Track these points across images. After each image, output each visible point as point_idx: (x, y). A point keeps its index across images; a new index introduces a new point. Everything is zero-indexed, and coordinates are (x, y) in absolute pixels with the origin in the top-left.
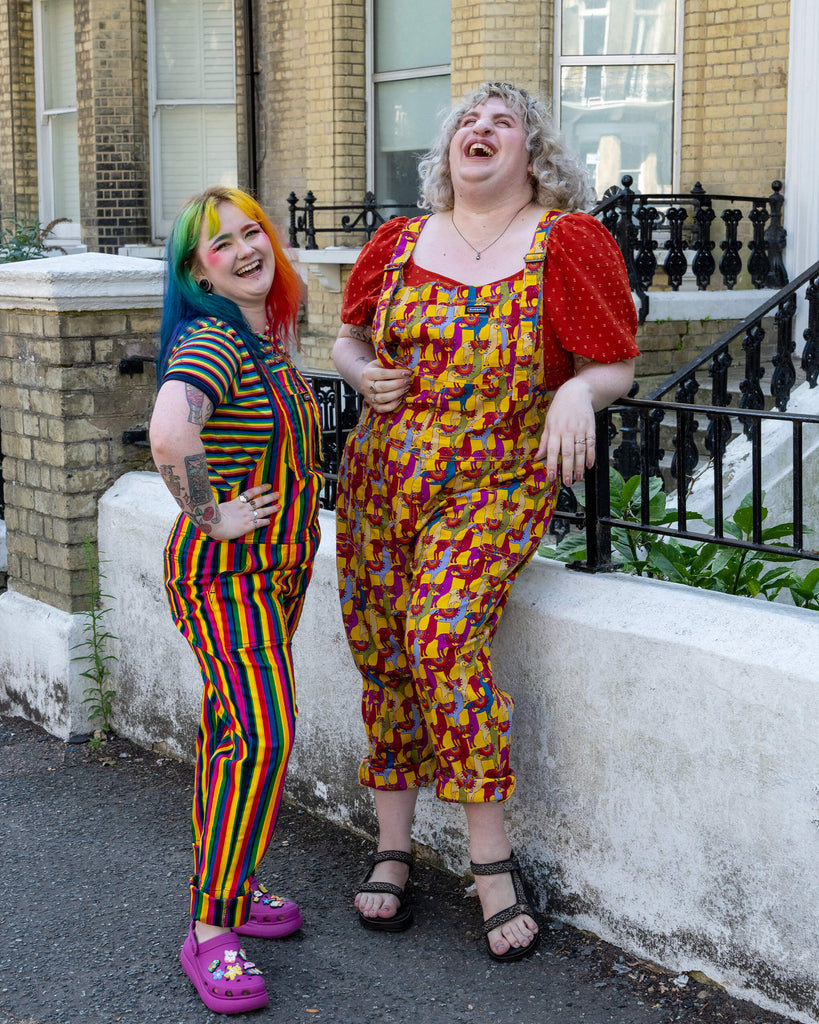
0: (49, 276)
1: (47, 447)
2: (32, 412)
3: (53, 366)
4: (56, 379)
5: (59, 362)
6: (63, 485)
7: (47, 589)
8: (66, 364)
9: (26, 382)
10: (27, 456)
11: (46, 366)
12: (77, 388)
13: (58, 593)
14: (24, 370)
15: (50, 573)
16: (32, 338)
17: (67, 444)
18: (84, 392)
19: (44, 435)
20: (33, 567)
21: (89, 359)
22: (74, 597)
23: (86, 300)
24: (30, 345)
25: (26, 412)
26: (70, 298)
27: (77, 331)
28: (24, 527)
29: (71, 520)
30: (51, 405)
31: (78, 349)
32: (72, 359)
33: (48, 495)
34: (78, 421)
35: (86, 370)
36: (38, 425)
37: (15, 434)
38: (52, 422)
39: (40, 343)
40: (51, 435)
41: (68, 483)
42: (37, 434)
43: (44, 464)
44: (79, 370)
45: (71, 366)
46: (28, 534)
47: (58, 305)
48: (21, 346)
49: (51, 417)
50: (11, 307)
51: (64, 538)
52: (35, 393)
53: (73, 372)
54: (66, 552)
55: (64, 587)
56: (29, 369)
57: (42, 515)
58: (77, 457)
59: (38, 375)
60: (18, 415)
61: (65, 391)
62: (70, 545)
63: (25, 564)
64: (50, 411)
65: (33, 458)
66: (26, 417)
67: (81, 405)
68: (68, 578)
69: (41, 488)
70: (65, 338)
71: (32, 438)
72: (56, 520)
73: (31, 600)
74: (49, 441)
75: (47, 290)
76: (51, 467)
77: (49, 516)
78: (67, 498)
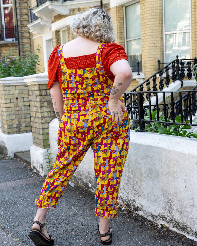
0: (35, 76)
1: (38, 113)
2: (35, 106)
3: (38, 96)
4: (38, 99)
5: (39, 95)
6: (41, 121)
7: (39, 144)
8: (41, 95)
9: (34, 100)
10: (35, 116)
11: (37, 96)
12: (43, 100)
13: (41, 145)
14: (33, 98)
15: (40, 140)
16: (34, 90)
17: (41, 113)
18: (44, 101)
19: (37, 111)
20: (37, 140)
21: (45, 94)
22: (44, 145)
23: (44, 81)
24: (34, 92)
25: (34, 107)
26: (40, 81)
27: (42, 88)
28: (35, 131)
29: (43, 129)
30: (38, 104)
31: (43, 92)
32: (42, 94)
33: (38, 124)
34: (43, 108)
35: (45, 97)
36: (36, 109)
37: (32, 111)
38: (38, 108)
39: (35, 91)
40: (38, 111)
41: (42, 121)
42: (36, 111)
43: (37, 117)
44: (43, 97)
45: (41, 96)
46: (36, 133)
47: (38, 83)
48: (32, 92)
49: (38, 107)
50: (30, 84)
51: (41, 133)
52: (35, 102)
53: (42, 97)
54: (42, 136)
55: (42, 144)
56: (34, 97)
57: (38, 128)
58: (44, 115)
59: (36, 98)
60: (33, 107)
61: (40, 101)
62: (43, 134)
63: (35, 139)
64: (38, 106)
65: (36, 116)
66: (34, 108)
67: (44, 104)
68: (42, 141)
69: (37, 123)
70: (40, 90)
71: (35, 112)
72: (40, 129)
73: (37, 147)
74: (38, 112)
75: (35, 80)
76: (38, 118)
77: (39, 128)
78: (42, 124)
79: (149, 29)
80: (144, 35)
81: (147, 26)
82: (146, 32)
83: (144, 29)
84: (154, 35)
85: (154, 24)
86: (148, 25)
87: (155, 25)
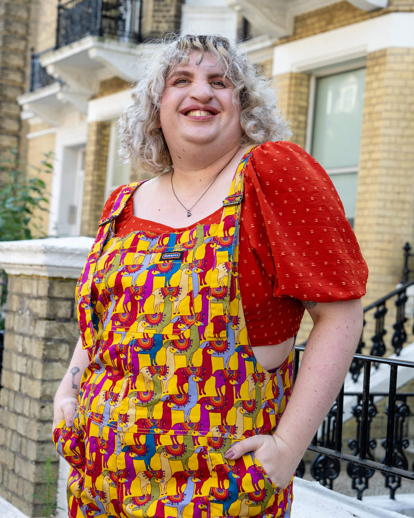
0: (43, 248)
1: (30, 382)
2: (24, 354)
3: (41, 319)
4: (41, 329)
5: (45, 316)
6: (37, 414)
7: (17, 496)
8: (50, 318)
9: (22, 330)
10: (16, 388)
11: (36, 318)
12: (57, 337)
13: (24, 500)
14: (22, 322)
15: (21, 482)
16: (30, 297)
17: (43, 381)
18: (62, 341)
19: (29, 372)
20: (11, 476)
21: (69, 316)
22: (35, 505)
23: (71, 270)
24: (27, 302)
25: (20, 354)
26: (58, 267)
27: (61, 293)
28: (8, 444)
29: (40, 442)
30: (36, 349)
31: (60, 307)
32: (55, 315)
33: (27, 420)
34: (55, 364)
35: (66, 324)
36: (26, 365)
37: (11, 370)
38: (35, 363)
39: (34, 301)
40: (34, 373)
41: (40, 412)
42: (24, 371)
43: (26, 396)
44: (60, 324)
45: (54, 320)
46: (10, 450)
47: (48, 271)
48: (22, 303)
49: (35, 359)
50: (18, 273)
51: (33, 456)
52: (27, 339)
53: (55, 324)
54: (33, 468)
55: (29, 497)
56: (25, 321)
57: (21, 436)
58: (51, 392)
59: (30, 325)
60: (14, 356)
61: (47, 339)
62: (37, 463)
63: (6, 473)
64: (35, 354)
65: (20, 390)
66: (19, 358)
67: (58, 351)
68: (32, 489)
69: (22, 415)
70: (51, 298)
71: (21, 374)
72: (29, 441)
73: (6, 503)
74: (32, 377)
75: (41, 259)
76: (31, 398)
77: (26, 437)
78: (39, 424)
79: (386, 147)
80: (370, 164)
81: (379, 140)
82: (375, 156)
83: (371, 148)
84: (399, 168)
85: (402, 136)
86: (384, 135)
87: (405, 140)
